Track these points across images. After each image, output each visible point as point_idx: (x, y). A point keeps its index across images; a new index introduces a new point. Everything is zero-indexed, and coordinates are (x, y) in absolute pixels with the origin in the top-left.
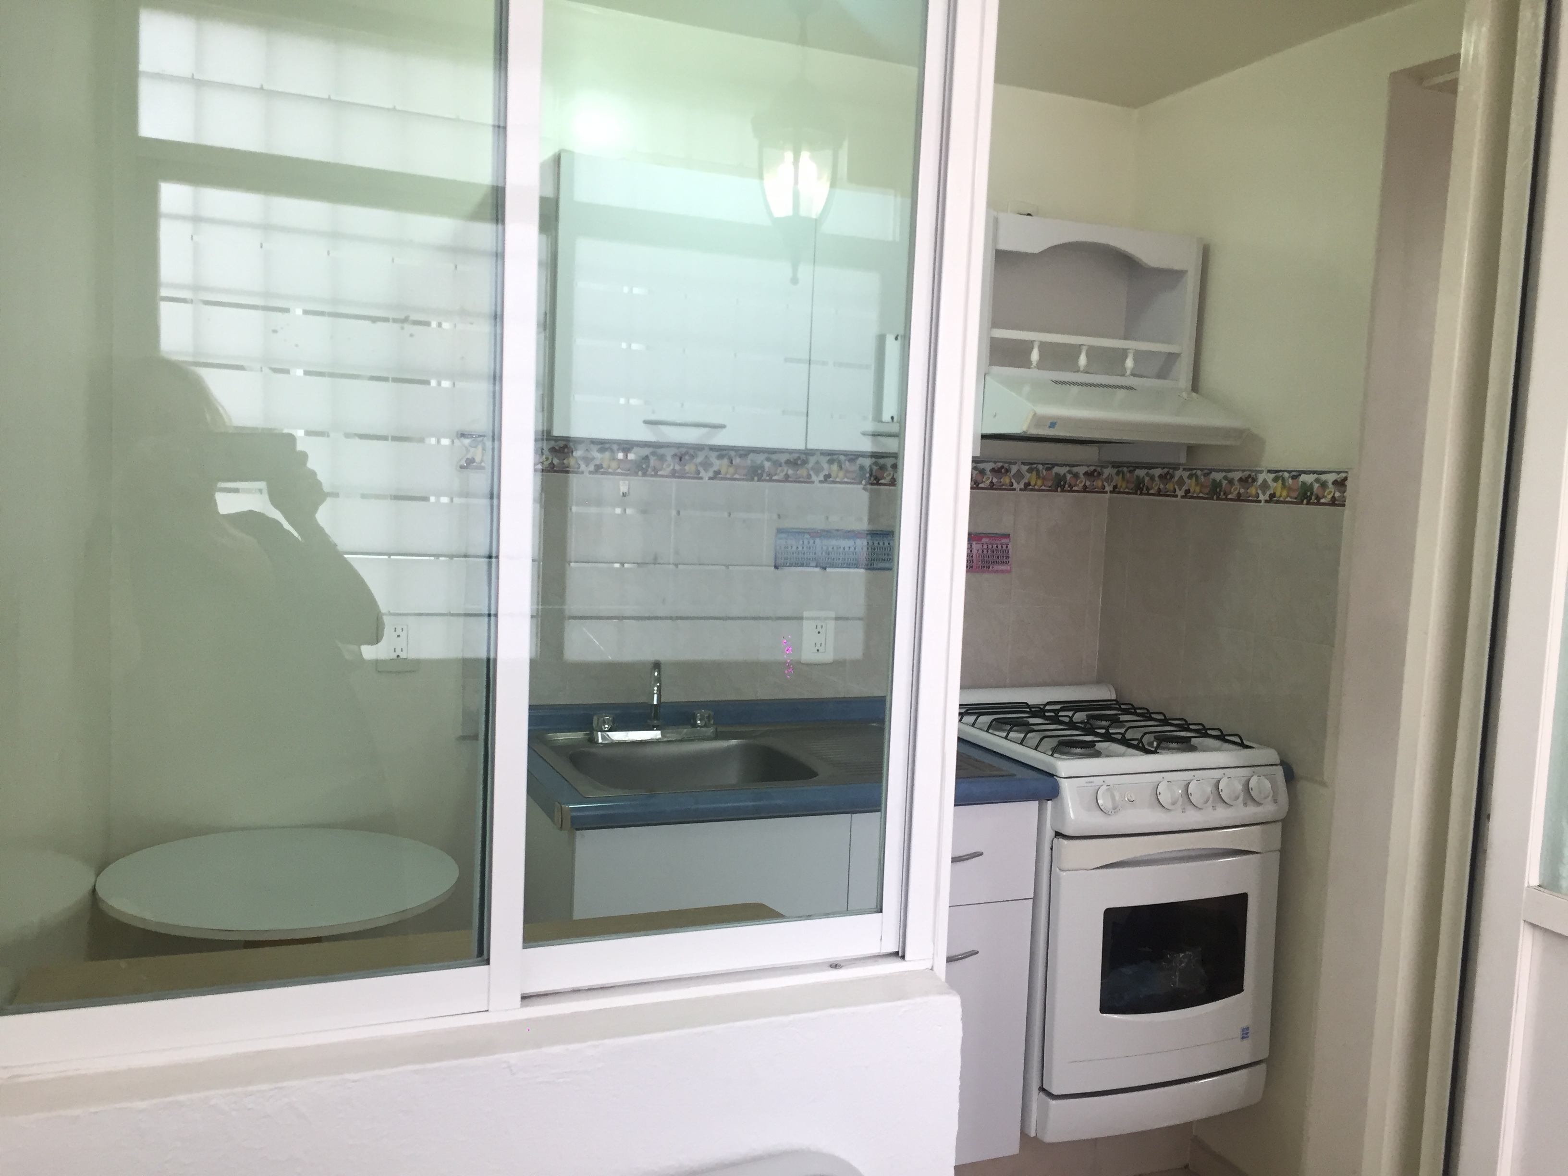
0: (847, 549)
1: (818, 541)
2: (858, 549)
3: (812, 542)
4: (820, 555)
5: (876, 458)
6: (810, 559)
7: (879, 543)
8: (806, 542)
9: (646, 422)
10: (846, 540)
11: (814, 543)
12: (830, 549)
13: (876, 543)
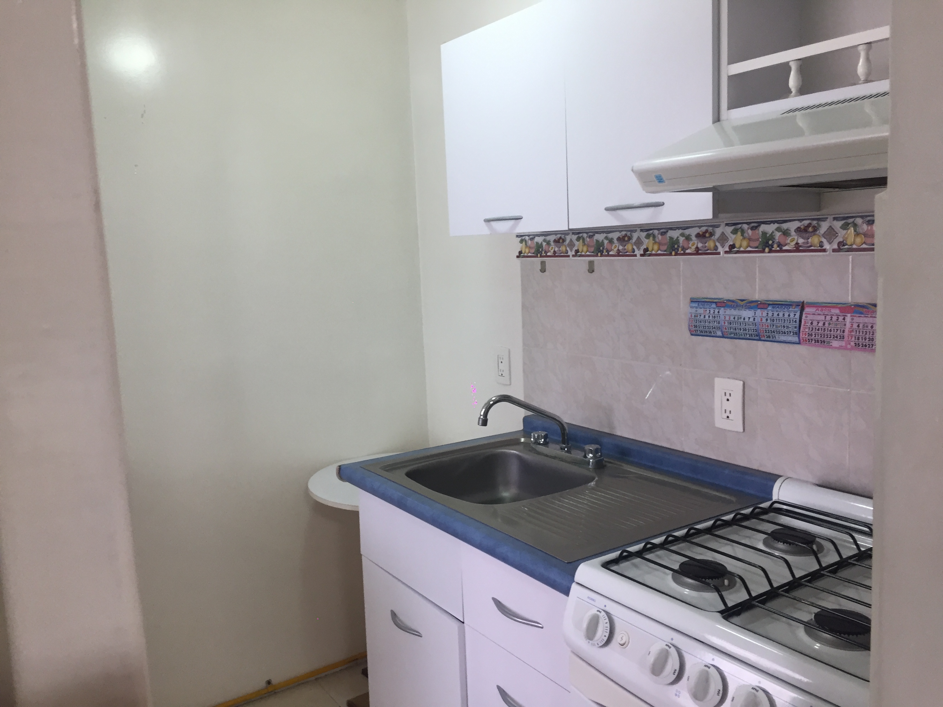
0: (747, 320)
1: (722, 310)
2: (758, 320)
3: (717, 311)
4: (723, 324)
5: (778, 223)
6: (715, 328)
7: (778, 315)
8: (712, 312)
9: (607, 209)
10: (747, 310)
11: (719, 312)
12: (732, 318)
13: (776, 314)
